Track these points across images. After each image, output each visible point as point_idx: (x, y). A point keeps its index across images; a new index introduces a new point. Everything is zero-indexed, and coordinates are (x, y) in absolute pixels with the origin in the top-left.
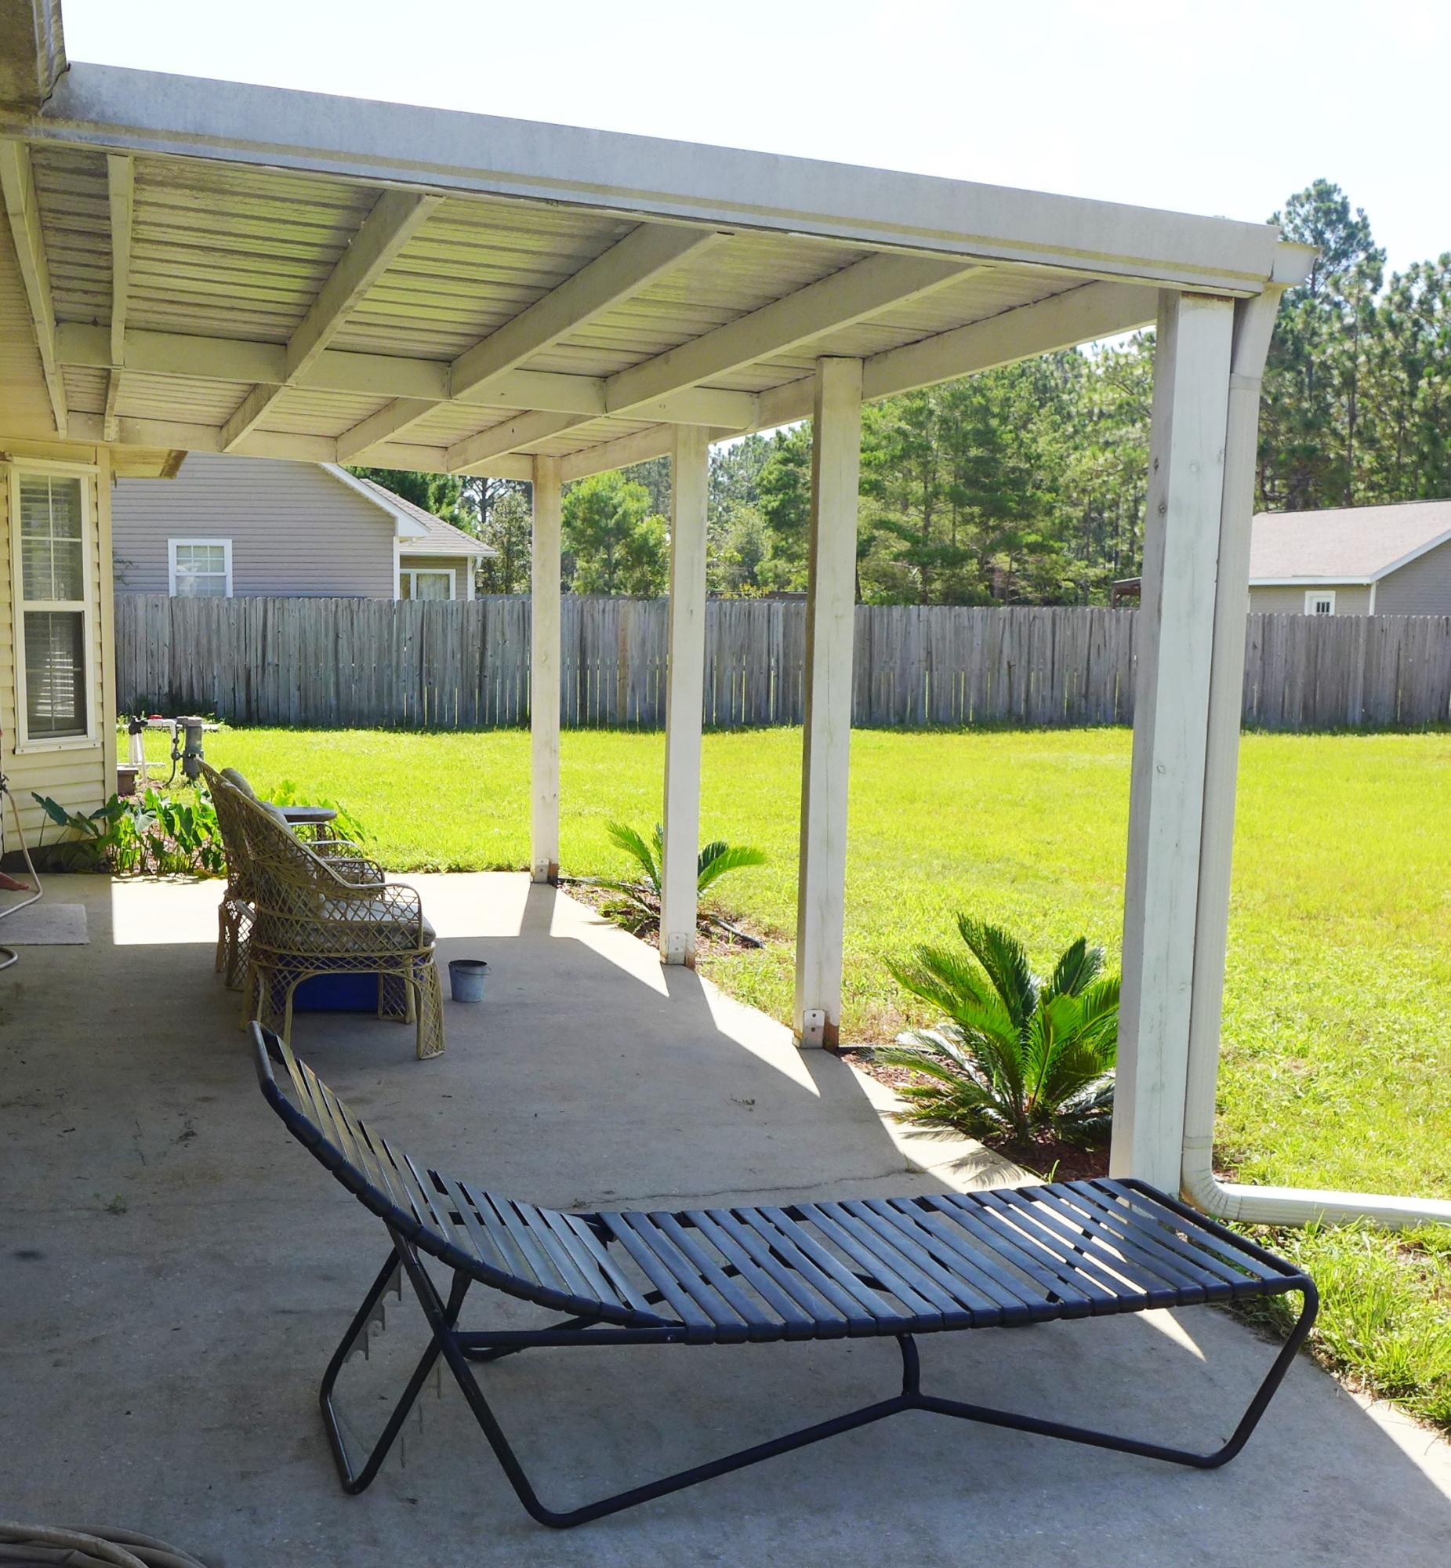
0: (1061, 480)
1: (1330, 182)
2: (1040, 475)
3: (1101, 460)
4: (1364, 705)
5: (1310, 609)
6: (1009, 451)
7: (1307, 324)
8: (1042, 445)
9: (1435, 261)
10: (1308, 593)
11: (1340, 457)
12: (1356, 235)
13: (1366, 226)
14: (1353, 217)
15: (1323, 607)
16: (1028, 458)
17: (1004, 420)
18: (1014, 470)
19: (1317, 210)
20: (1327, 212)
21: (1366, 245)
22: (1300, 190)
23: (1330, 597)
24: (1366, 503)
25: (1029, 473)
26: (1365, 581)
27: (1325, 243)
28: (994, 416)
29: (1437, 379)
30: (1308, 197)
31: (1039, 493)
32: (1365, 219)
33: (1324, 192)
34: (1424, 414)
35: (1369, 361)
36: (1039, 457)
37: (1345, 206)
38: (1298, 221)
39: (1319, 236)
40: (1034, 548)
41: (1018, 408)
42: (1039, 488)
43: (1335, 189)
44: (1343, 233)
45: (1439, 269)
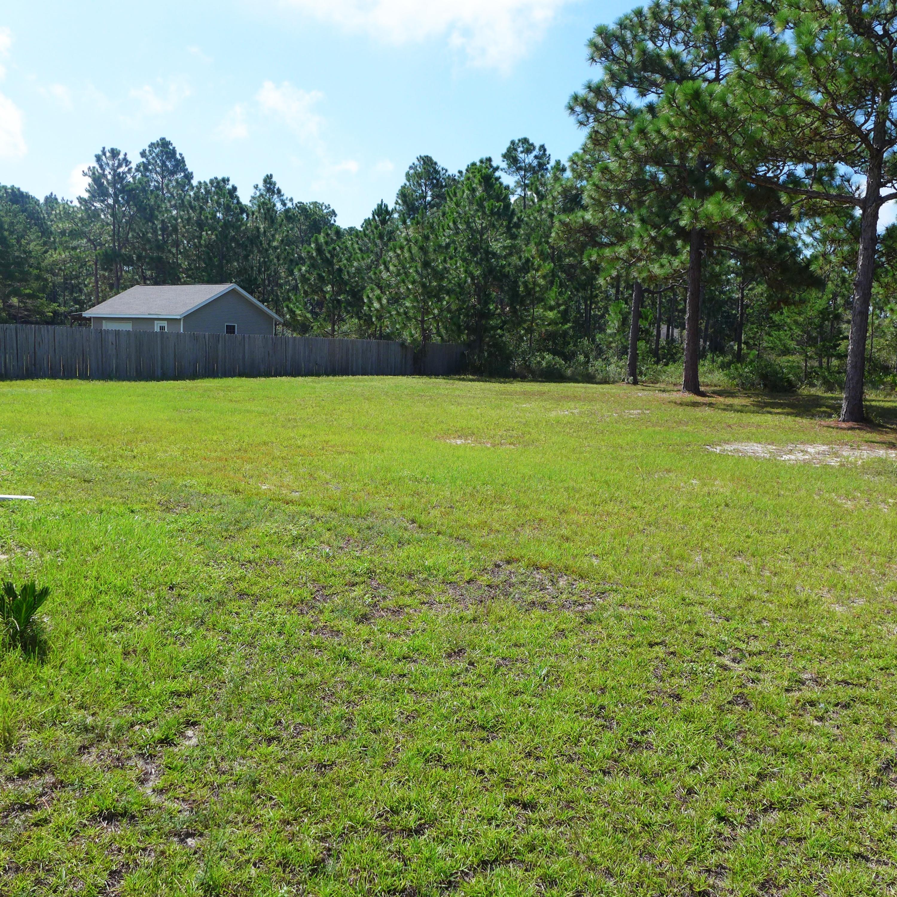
0: (43, 264)
1: (168, 139)
2: (32, 261)
3: (63, 256)
4: (162, 368)
5: (157, 329)
6: (15, 248)
7: (155, 202)
8: (31, 246)
9: (208, 182)
10: (156, 322)
11: (173, 262)
12: (180, 164)
13: (184, 162)
14: (178, 156)
15: (162, 328)
16: (25, 252)
17: (11, 233)
18: (18, 257)
19: (162, 151)
20: (167, 153)
21: (185, 170)
22: (154, 141)
23: (165, 324)
24: (185, 283)
25: (26, 259)
26: (178, 317)
27: (166, 166)
28: (6, 230)
29: (209, 232)
30: (158, 144)
31: (31, 270)
32: (183, 158)
33: (164, 144)
34: (206, 246)
35: (183, 221)
36: (30, 252)
37: (174, 150)
38: (154, 155)
39: (164, 163)
40: (29, 296)
41: (19, 227)
42: (31, 267)
43: (169, 143)
44: (173, 163)
45: (209, 185)
